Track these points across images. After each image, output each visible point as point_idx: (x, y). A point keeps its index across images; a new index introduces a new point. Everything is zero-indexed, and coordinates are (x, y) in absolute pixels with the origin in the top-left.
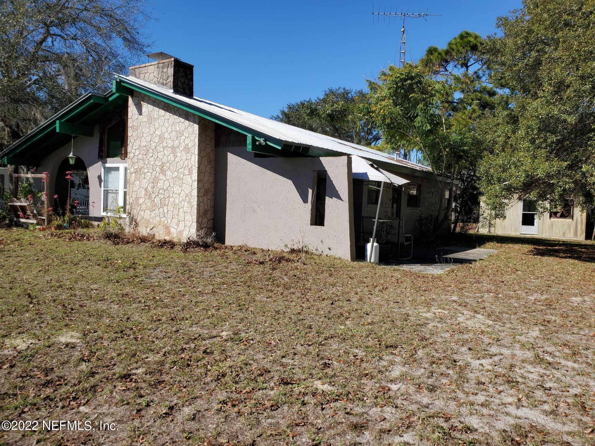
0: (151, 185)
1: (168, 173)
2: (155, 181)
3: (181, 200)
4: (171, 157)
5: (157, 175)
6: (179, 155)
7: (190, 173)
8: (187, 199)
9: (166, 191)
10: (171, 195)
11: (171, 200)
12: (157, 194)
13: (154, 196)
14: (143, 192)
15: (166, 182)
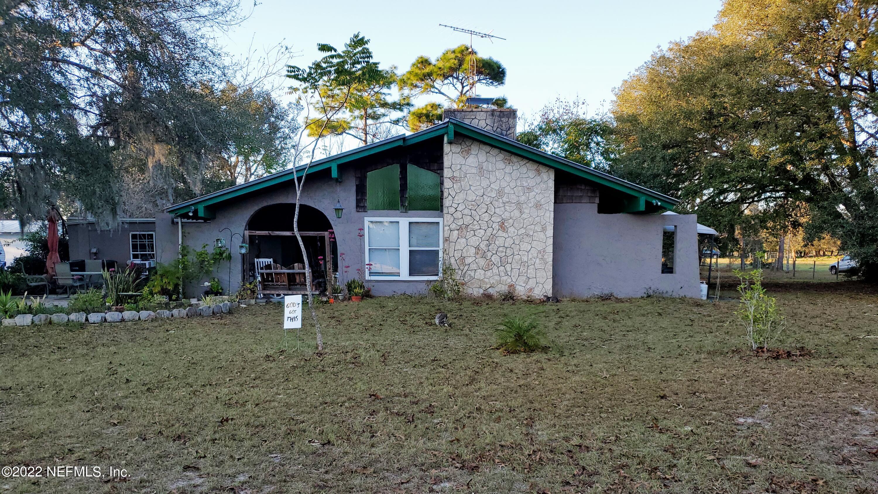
0: (486, 243)
1: (511, 230)
2: (491, 240)
3: (530, 257)
4: (517, 213)
5: (495, 232)
6: (527, 211)
7: (544, 230)
8: (540, 256)
9: (508, 249)
10: (516, 253)
11: (517, 257)
12: (494, 252)
13: (489, 254)
14: (473, 250)
15: (508, 240)
